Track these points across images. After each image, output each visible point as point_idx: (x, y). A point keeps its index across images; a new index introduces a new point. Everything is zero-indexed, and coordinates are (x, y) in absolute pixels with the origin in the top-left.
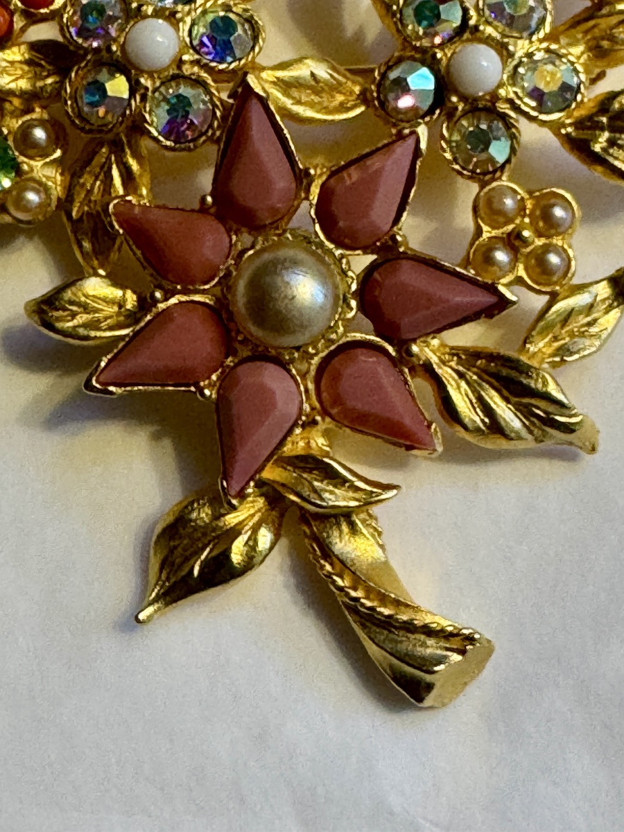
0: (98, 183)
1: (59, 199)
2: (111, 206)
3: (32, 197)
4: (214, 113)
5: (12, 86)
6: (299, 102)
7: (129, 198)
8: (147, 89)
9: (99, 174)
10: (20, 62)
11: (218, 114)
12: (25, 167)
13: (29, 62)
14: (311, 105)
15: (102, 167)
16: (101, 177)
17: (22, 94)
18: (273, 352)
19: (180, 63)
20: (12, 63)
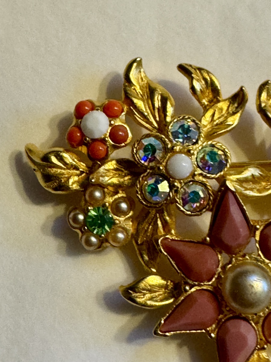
0: (151, 227)
1: (132, 234)
2: (160, 241)
3: (121, 236)
4: (210, 198)
5: (109, 181)
6: (246, 189)
7: (167, 236)
8: (178, 187)
9: (151, 222)
10: (113, 170)
11: (211, 198)
12: (117, 222)
13: (116, 170)
14: (252, 189)
15: (152, 219)
16: (152, 224)
17: (114, 185)
18: (243, 315)
19: (194, 175)
20: (108, 170)
